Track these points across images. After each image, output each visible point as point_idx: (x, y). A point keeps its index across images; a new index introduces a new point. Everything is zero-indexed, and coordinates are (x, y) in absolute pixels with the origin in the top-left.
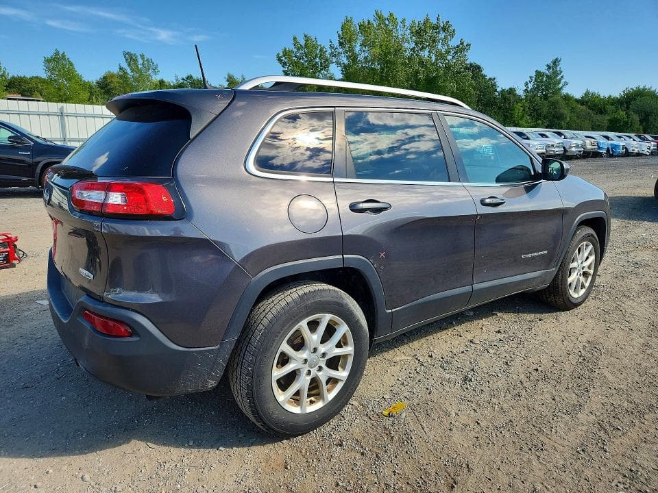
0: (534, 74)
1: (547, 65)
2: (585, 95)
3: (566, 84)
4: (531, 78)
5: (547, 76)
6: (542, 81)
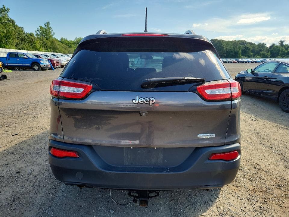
0: (39, 28)
1: (45, 24)
2: (62, 39)
3: (54, 33)
4: (38, 29)
5: (45, 29)
6: (43, 31)
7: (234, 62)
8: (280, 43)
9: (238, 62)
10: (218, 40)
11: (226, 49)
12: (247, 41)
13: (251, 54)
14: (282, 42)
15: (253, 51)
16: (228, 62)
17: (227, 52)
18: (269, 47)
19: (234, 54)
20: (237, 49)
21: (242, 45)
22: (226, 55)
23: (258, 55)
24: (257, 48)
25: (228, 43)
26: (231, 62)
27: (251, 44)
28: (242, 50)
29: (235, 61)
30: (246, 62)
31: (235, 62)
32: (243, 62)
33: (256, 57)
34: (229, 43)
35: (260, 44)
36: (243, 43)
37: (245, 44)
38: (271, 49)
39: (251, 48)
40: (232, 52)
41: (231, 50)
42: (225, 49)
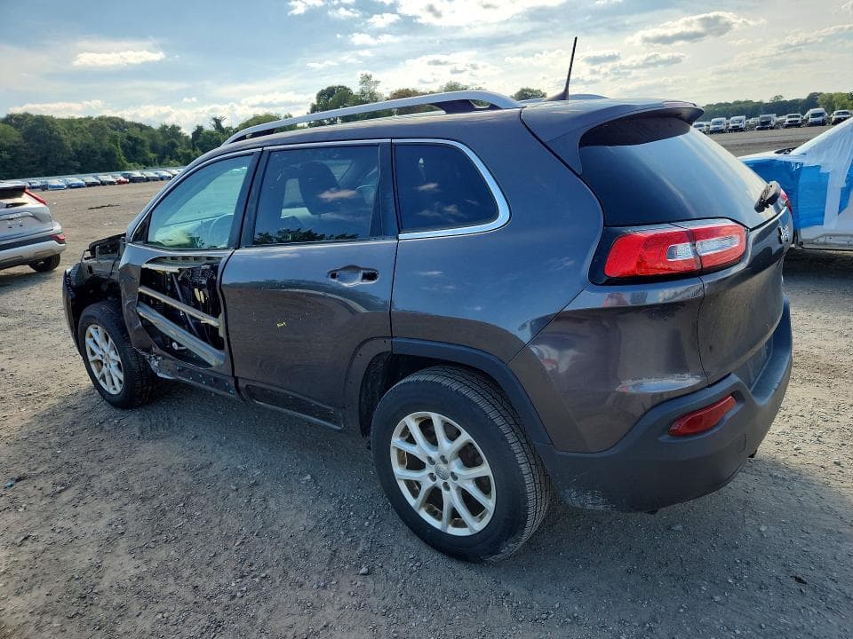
7: (120, 183)
8: (213, 123)
9: (134, 180)
10: (31, 116)
11: (74, 144)
12: (128, 119)
13: (152, 155)
14: (218, 122)
15: (153, 149)
16: (103, 184)
17: (79, 153)
18: (191, 137)
19: (103, 159)
20: (107, 144)
21: (116, 130)
22: (78, 164)
23: (171, 159)
24: (161, 138)
25: (70, 123)
26: (111, 183)
27: (141, 127)
28: (122, 147)
29: (122, 179)
30: (155, 179)
31: (124, 183)
32: (148, 180)
33: (168, 165)
34: (75, 126)
35: (166, 127)
36: (118, 124)
37: (125, 127)
38: (199, 141)
39: (146, 138)
40: (94, 152)
41: (88, 147)
42: (68, 144)
